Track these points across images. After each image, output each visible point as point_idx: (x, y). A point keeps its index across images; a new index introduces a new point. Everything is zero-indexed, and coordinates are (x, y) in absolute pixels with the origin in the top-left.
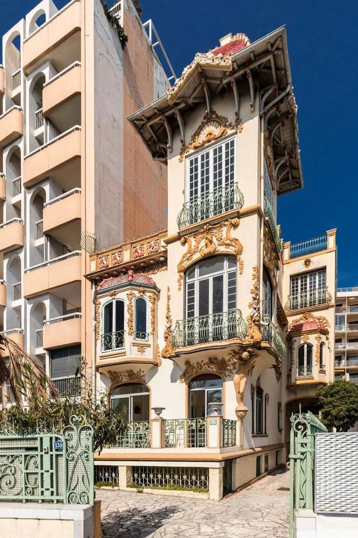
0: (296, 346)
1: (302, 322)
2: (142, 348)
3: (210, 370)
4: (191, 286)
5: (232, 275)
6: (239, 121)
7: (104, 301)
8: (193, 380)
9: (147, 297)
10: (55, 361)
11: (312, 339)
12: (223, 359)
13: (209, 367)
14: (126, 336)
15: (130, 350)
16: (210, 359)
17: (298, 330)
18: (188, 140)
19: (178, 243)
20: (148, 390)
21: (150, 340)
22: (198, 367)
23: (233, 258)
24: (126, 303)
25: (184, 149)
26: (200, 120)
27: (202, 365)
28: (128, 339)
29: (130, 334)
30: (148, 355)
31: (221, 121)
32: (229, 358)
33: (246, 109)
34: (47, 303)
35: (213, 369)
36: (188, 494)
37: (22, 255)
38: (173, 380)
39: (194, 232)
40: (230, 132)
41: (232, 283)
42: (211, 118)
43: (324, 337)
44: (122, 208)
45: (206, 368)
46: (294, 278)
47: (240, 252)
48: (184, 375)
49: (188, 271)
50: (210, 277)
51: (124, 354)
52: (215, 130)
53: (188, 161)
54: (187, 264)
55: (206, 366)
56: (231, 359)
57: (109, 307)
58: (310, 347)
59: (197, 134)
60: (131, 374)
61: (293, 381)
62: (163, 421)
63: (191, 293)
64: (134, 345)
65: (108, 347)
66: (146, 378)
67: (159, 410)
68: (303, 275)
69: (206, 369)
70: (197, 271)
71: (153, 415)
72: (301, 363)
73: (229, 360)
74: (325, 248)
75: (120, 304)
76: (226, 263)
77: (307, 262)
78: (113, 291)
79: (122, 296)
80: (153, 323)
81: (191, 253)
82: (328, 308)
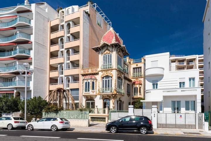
0: (134, 87)
1: (136, 81)
2: (93, 92)
4: (104, 81)
5: (111, 80)
6: (112, 51)
7: (85, 81)
8: (104, 99)
9: (94, 81)
10: (72, 92)
11: (138, 86)
14: (90, 89)
15: (91, 93)
17: (134, 83)
18: (103, 52)
19: (101, 72)
20: (94, 101)
21: (95, 90)
22: (105, 97)
23: (111, 77)
24: (90, 83)
25: (102, 54)
26: (105, 49)
28: (90, 90)
29: (91, 89)
30: (95, 94)
31: (109, 50)
32: (111, 96)
33: (113, 49)
34: (70, 77)
35: (108, 97)
36: (102, 122)
37: (63, 65)
38: (100, 99)
39: (104, 71)
40: (111, 53)
41: (111, 81)
42: (107, 49)
43: (141, 86)
44: (88, 55)
46: (134, 68)
47: (112, 76)
48: (102, 98)
49: (103, 78)
50: (107, 79)
51: (89, 93)
52: (108, 52)
53: (103, 56)
54: (103, 76)
57: (86, 83)
58: (137, 88)
59: (105, 51)
60: (91, 97)
61: (133, 97)
62: (97, 108)
63: (104, 82)
64: (92, 91)
65: (86, 91)
66: (94, 98)
67: (97, 106)
68: (136, 68)
69: (107, 97)
70: (105, 78)
71: (95, 107)
72: (135, 92)
74: (141, 62)
75: (89, 83)
76: (110, 77)
77: (137, 65)
78: (87, 79)
79: (89, 81)
80: (96, 87)
81: (103, 74)
82: (142, 78)
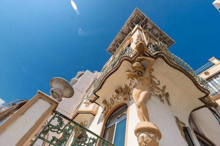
2: (88, 104)
3: (120, 101)
12: (126, 86)
13: (118, 99)
16: (117, 91)
22: (111, 103)
27: (114, 99)
32: (130, 82)
45: (116, 101)
55: (116, 99)
56: (132, 82)
64: (85, 103)
68: (209, 80)
73: (131, 84)
74: (214, 64)
